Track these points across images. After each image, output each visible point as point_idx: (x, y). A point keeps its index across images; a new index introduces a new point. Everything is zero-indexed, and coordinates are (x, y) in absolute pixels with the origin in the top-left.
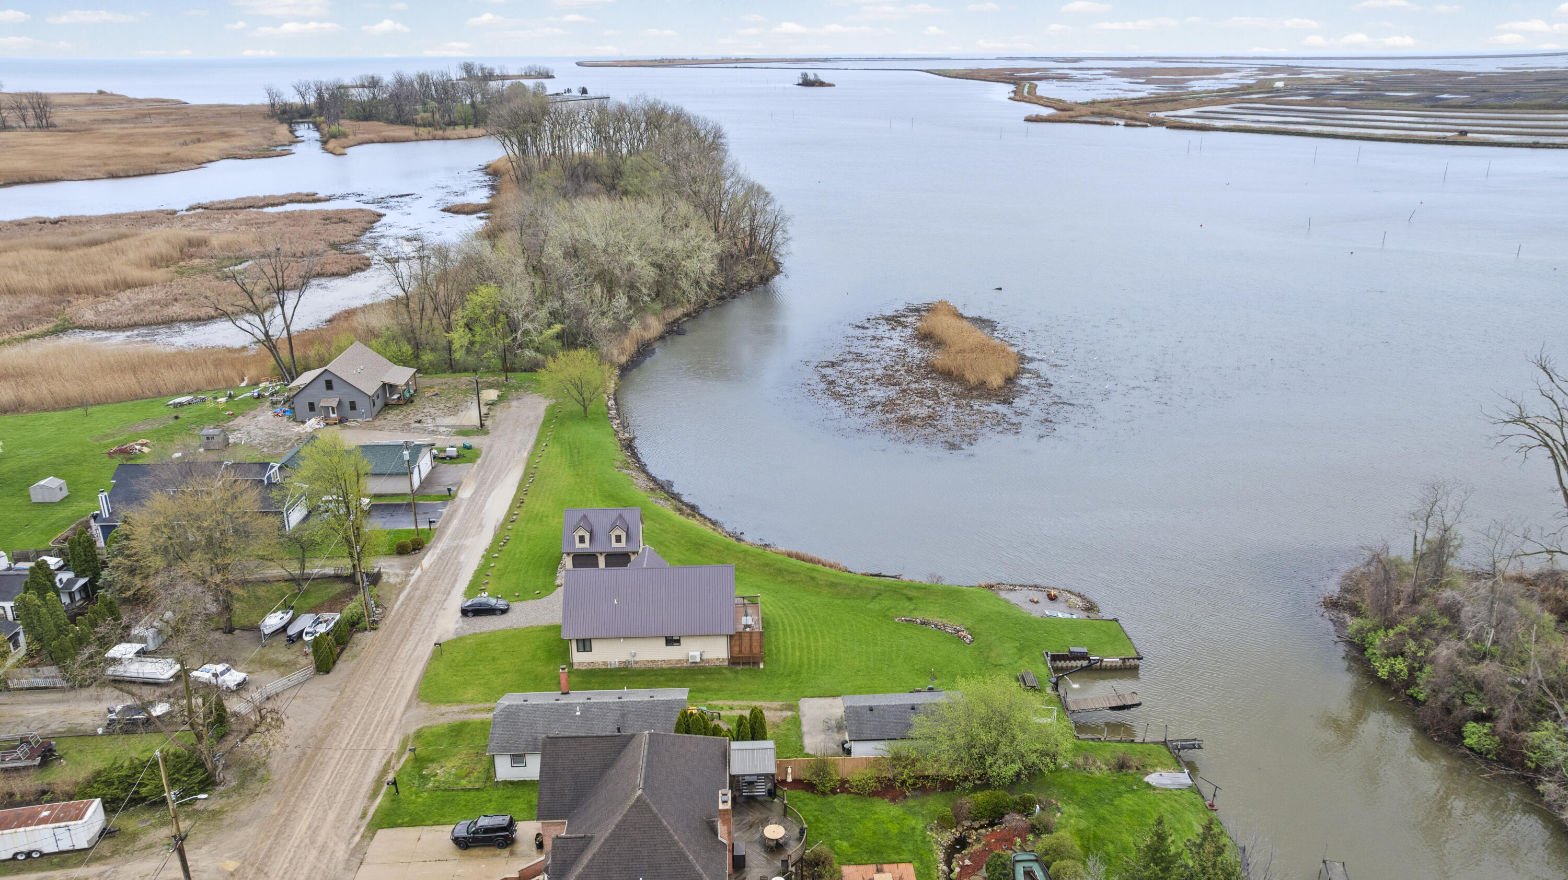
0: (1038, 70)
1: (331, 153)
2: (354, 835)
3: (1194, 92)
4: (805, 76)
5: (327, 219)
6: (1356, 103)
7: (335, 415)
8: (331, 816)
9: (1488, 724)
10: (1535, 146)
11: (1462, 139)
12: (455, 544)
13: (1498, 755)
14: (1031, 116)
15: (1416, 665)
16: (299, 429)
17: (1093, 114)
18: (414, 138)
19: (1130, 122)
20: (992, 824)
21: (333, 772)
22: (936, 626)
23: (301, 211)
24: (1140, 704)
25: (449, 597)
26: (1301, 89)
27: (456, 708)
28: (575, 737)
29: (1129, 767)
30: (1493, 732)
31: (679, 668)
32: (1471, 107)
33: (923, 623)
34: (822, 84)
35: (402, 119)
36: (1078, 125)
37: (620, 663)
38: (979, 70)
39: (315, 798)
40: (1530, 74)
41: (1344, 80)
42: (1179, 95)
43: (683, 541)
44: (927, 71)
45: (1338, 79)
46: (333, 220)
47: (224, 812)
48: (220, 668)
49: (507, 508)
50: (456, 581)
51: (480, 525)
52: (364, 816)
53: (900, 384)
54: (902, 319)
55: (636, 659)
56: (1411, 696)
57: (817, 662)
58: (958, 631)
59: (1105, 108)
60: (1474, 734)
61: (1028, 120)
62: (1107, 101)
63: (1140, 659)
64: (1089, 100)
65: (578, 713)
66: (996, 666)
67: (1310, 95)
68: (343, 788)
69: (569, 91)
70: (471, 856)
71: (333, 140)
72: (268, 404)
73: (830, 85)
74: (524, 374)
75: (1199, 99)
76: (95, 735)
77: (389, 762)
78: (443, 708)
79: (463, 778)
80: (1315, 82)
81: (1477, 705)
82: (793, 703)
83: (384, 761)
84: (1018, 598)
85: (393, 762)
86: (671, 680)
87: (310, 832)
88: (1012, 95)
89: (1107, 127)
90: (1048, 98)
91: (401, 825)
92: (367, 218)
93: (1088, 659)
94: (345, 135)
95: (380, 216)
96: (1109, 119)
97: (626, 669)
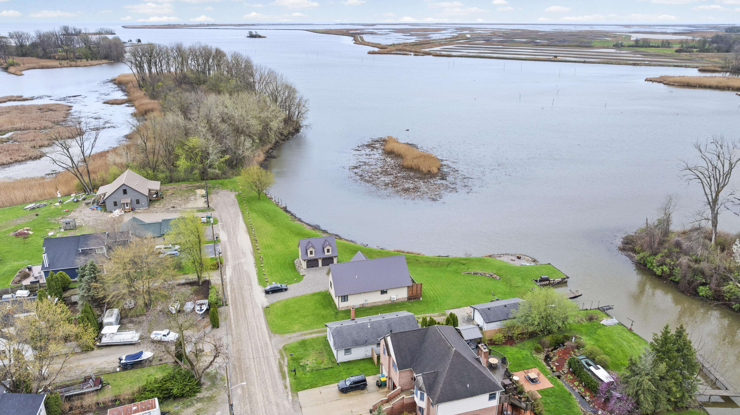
0: (358, 29)
1: (14, 74)
2: (288, 396)
3: (435, 40)
4: (251, 33)
5: (40, 109)
6: (505, 44)
7: (128, 207)
8: (270, 390)
9: (708, 286)
10: (584, 62)
11: (556, 59)
12: (237, 262)
13: (713, 297)
14: (370, 51)
15: (671, 268)
16: (111, 215)
17: (397, 50)
18: (60, 66)
19: (416, 54)
20: (555, 349)
21: (256, 371)
22: (481, 274)
23: (21, 105)
24: (581, 295)
25: (253, 287)
26: (479, 38)
27: (295, 335)
28: (404, 332)
29: (593, 319)
30: (710, 289)
31: (387, 304)
32: (551, 46)
33: (474, 274)
34: (260, 37)
35: (47, 56)
36: (392, 55)
37: (360, 305)
38: (330, 30)
39: (256, 383)
40: (564, 32)
41: (494, 34)
42: (429, 41)
43: (347, 250)
44: (307, 30)
45: (491, 33)
46: (45, 110)
47: (215, 397)
48: (165, 332)
49: (251, 244)
50: (250, 279)
51: (243, 252)
52: (286, 387)
53: (392, 174)
54: (374, 146)
55: (367, 302)
56: (671, 280)
57: (442, 295)
58: (492, 275)
59: (400, 47)
60: (703, 291)
61: (370, 53)
62: (400, 44)
63: (568, 278)
64: (391, 43)
65: (369, 327)
66: (517, 287)
67: (484, 41)
68: (266, 377)
69: (131, 41)
70: (351, 396)
71: (12, 67)
72: (84, 205)
73: (264, 37)
74: (213, 181)
75: (439, 43)
76: (116, 372)
77: (280, 363)
78: (288, 336)
79: (321, 364)
80: (483, 35)
81: (701, 279)
82: (443, 313)
83: (277, 362)
84: (505, 259)
85: (282, 362)
86: (386, 310)
87: (265, 398)
88: (354, 42)
89: (406, 56)
90: (372, 43)
91: (307, 388)
92: (65, 108)
93: (549, 280)
94: (18, 65)
95: (70, 107)
96: (407, 53)
97: (363, 308)
